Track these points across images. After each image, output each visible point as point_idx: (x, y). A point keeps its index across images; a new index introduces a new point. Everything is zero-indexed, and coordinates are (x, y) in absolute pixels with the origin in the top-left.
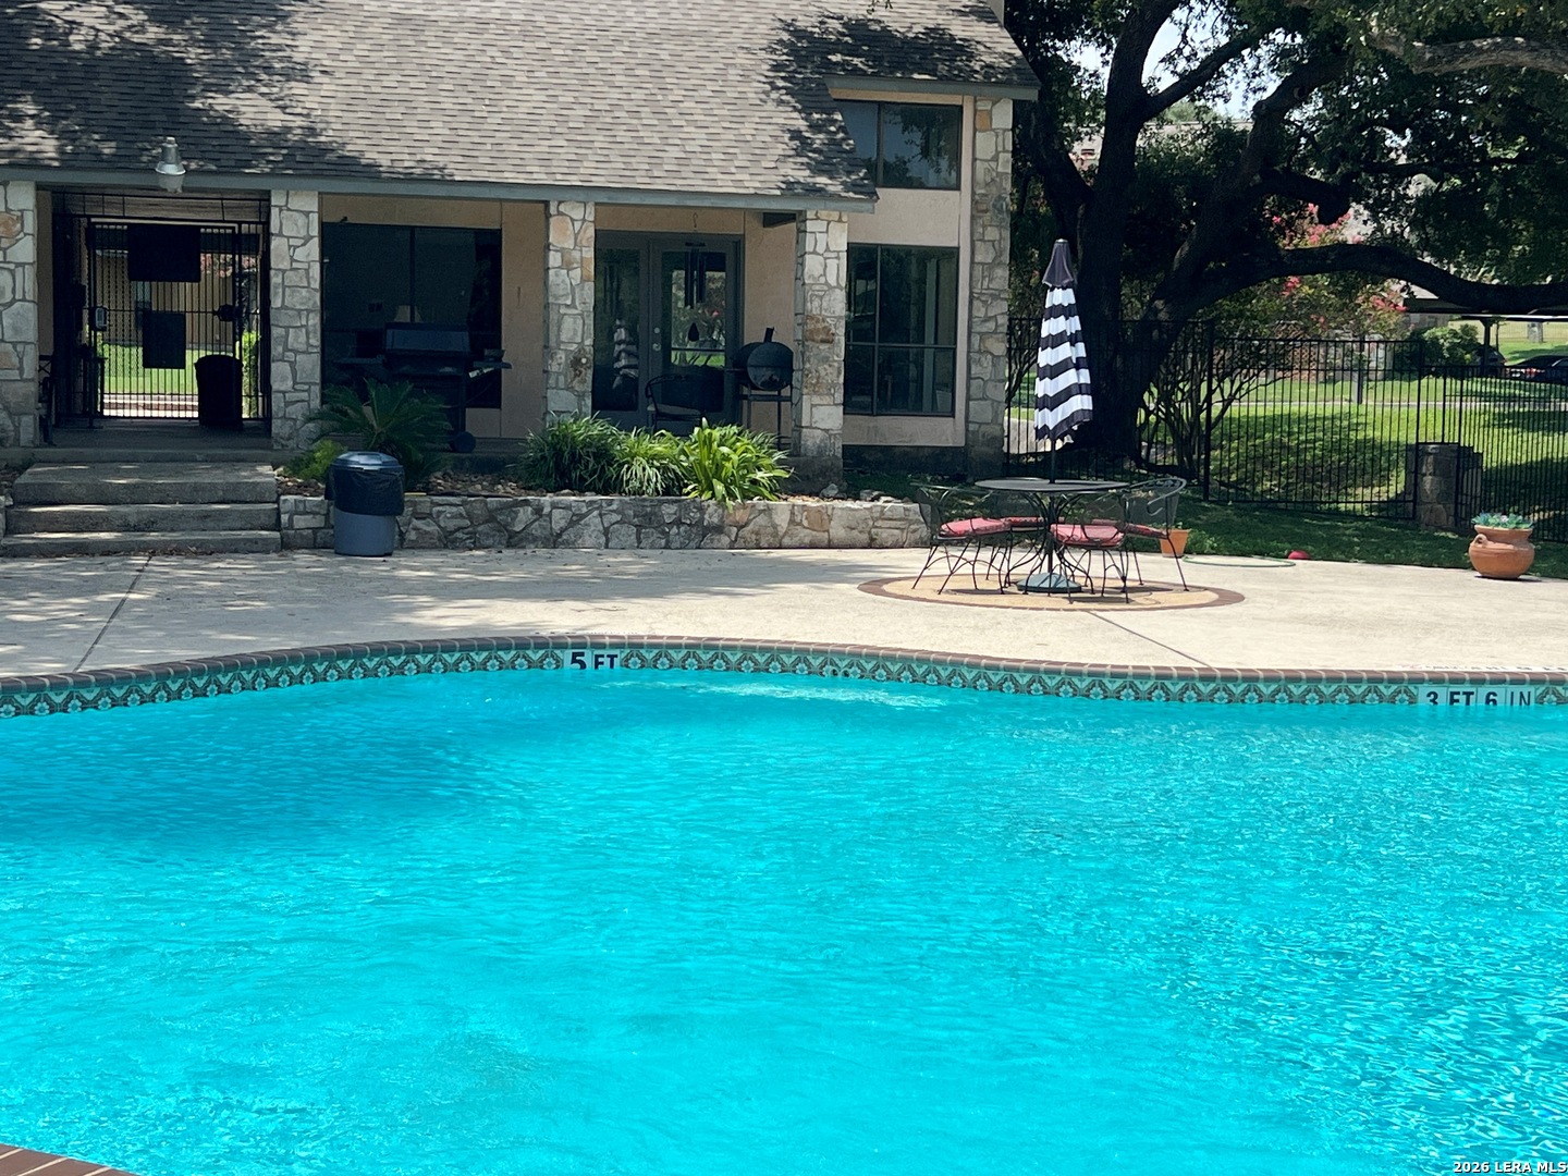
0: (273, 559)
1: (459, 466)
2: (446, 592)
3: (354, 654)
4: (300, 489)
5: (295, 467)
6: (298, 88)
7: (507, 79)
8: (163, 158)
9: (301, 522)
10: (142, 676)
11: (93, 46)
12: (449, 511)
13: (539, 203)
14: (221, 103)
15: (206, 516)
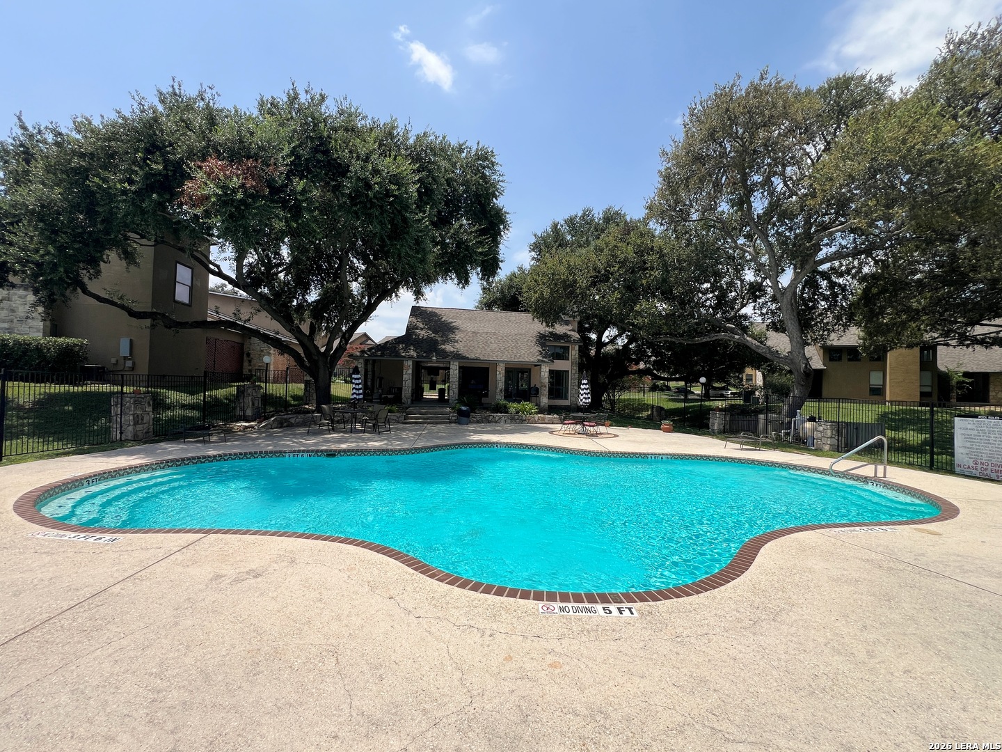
0: (448, 425)
1: (480, 408)
2: (476, 432)
3: (459, 445)
4: (453, 413)
5: (453, 408)
6: (456, 344)
7: (491, 343)
8: (433, 356)
9: (453, 418)
10: (422, 448)
11: (423, 337)
12: (478, 416)
13: (495, 363)
14: (443, 347)
15: (437, 417)
